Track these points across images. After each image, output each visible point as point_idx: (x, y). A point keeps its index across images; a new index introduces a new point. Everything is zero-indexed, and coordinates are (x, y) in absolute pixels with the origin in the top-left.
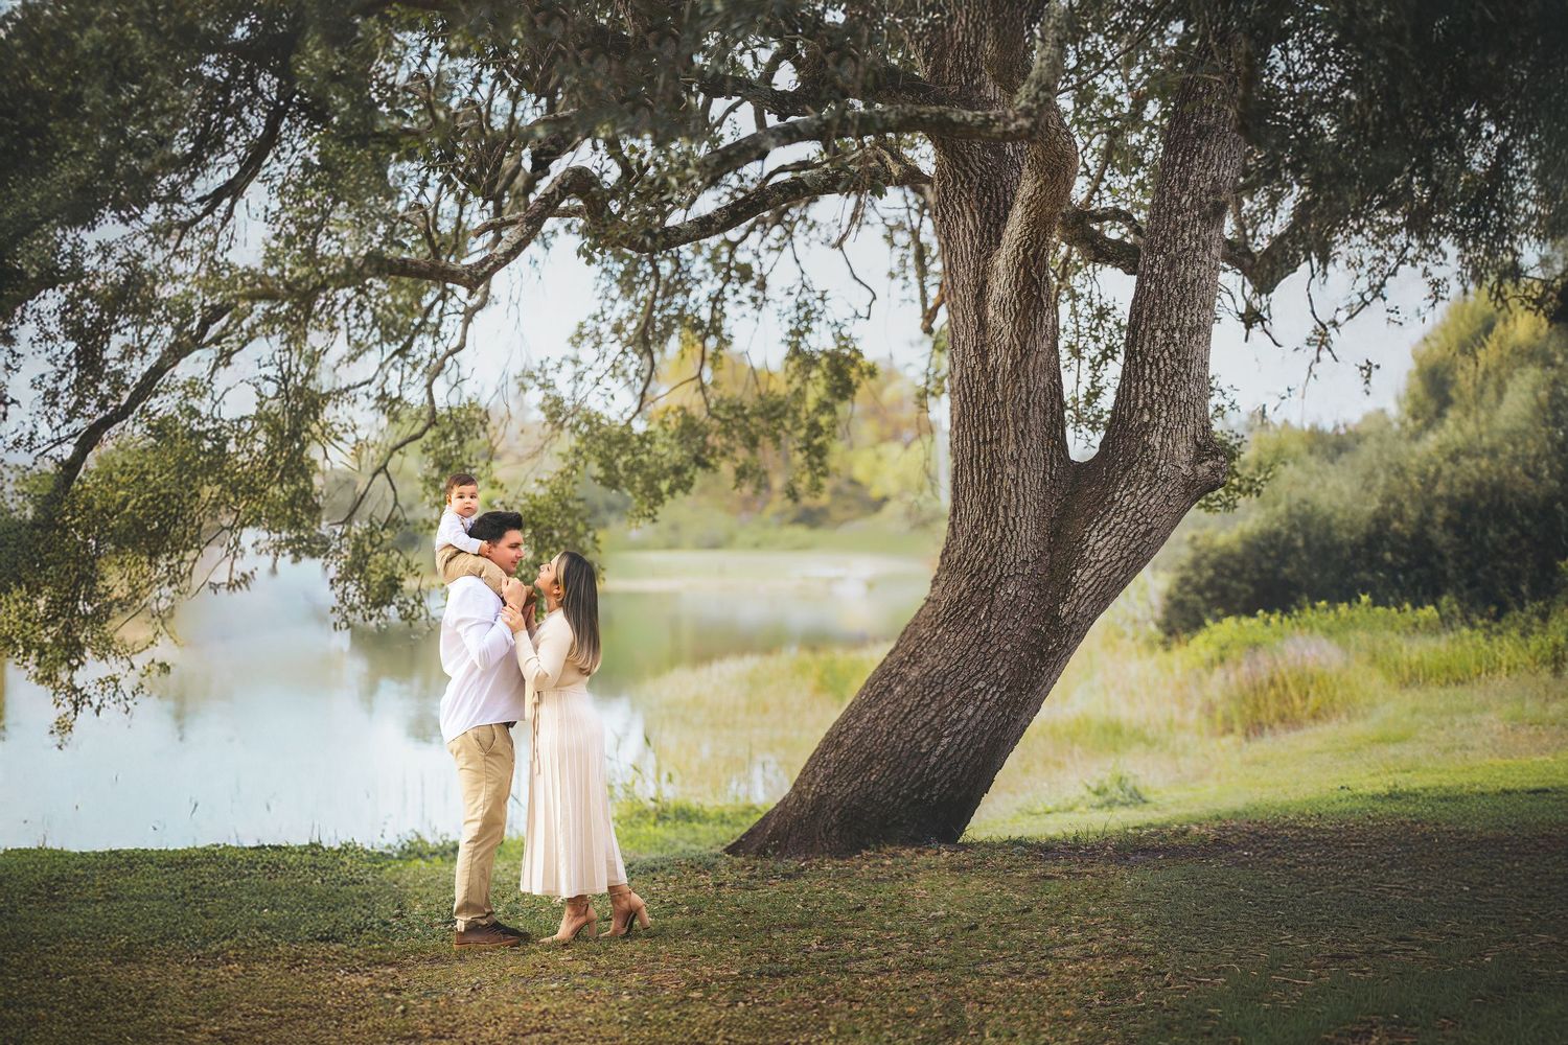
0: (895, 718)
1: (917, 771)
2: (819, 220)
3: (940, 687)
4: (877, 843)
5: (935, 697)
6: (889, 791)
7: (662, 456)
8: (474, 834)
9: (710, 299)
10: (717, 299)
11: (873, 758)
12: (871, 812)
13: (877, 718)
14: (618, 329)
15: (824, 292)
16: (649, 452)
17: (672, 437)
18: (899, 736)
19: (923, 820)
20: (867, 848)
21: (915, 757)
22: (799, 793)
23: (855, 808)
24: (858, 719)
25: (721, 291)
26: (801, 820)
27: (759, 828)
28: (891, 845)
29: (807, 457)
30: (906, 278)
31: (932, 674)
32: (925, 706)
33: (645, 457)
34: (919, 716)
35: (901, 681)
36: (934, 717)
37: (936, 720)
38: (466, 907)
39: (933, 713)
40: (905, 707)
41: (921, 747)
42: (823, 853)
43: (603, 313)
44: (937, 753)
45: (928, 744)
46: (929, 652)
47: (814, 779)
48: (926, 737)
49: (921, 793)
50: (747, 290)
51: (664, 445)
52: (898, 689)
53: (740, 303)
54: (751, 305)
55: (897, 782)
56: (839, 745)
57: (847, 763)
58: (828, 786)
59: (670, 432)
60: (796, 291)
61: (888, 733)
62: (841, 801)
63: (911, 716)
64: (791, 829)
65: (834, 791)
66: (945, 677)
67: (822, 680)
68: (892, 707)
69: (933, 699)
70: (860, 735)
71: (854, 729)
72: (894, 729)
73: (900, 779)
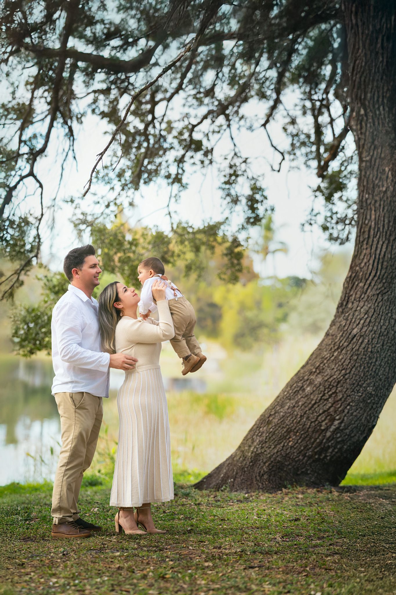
0: (306, 407)
1: (318, 441)
2: (246, 115)
3: (334, 389)
4: (292, 484)
5: (331, 394)
6: (300, 452)
7: (142, 255)
8: (66, 461)
9: (175, 160)
10: (180, 161)
11: (291, 431)
12: (288, 465)
13: (294, 406)
14: (120, 175)
15: (247, 159)
16: (134, 252)
17: (149, 243)
18: (308, 418)
19: (320, 472)
20: (286, 488)
21: (317, 431)
22: (243, 452)
23: (279, 462)
24: (282, 406)
25: (183, 156)
26: (243, 468)
27: (215, 473)
28: (300, 487)
29: (230, 259)
30: (295, 154)
31: (330, 380)
32: (325, 400)
33: (131, 255)
34: (321, 406)
35: (310, 384)
36: (330, 407)
37: (332, 409)
38: (59, 509)
39: (330, 405)
40: (312, 400)
41: (321, 426)
42: (258, 489)
43: (112, 165)
44: (331, 430)
45: (326, 424)
46: (328, 367)
47: (252, 443)
48: (325, 420)
49: (320, 455)
50: (199, 155)
51: (143, 248)
52: (308, 389)
53: (194, 164)
54: (201, 165)
55: (305, 447)
56: (269, 423)
57: (274, 434)
58: (262, 448)
59: (148, 241)
60: (230, 157)
61: (301, 416)
62: (270, 458)
63: (316, 406)
64: (237, 473)
65: (265, 451)
66: (339, 382)
67: (209, 406)
68: (304, 400)
69: (330, 396)
70: (283, 416)
71: (279, 413)
72: (305, 413)
73: (307, 445)
